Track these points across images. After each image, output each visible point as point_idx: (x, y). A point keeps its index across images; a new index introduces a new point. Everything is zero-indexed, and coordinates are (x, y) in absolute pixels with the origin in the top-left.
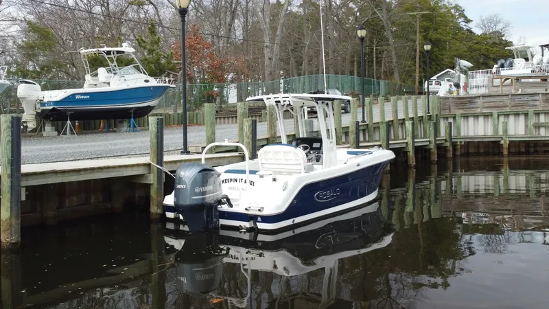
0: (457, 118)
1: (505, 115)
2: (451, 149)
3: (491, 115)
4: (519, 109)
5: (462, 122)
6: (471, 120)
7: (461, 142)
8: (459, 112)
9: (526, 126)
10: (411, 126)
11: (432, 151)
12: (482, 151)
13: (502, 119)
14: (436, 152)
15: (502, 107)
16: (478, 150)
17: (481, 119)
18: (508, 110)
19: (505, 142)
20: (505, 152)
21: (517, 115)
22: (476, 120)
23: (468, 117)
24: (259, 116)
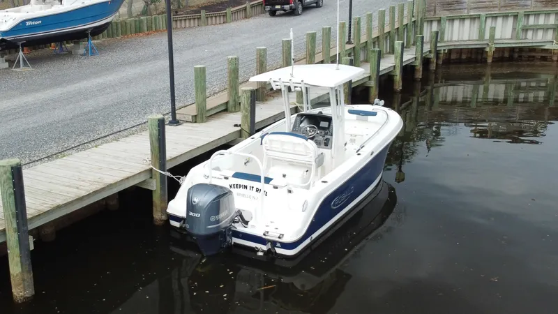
0: (442, 22)
1: (493, 17)
2: (435, 61)
3: (479, 17)
4: (509, 11)
5: (447, 25)
6: (457, 23)
7: (444, 50)
8: (444, 14)
9: (514, 29)
10: (400, 47)
11: (417, 68)
12: (464, 57)
13: (489, 21)
14: (421, 69)
15: (491, 7)
16: (461, 56)
17: (467, 22)
18: (496, 12)
19: (490, 50)
20: (490, 60)
21: (506, 16)
22: (461, 23)
23: (453, 20)
24: (224, 16)
